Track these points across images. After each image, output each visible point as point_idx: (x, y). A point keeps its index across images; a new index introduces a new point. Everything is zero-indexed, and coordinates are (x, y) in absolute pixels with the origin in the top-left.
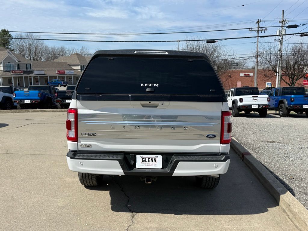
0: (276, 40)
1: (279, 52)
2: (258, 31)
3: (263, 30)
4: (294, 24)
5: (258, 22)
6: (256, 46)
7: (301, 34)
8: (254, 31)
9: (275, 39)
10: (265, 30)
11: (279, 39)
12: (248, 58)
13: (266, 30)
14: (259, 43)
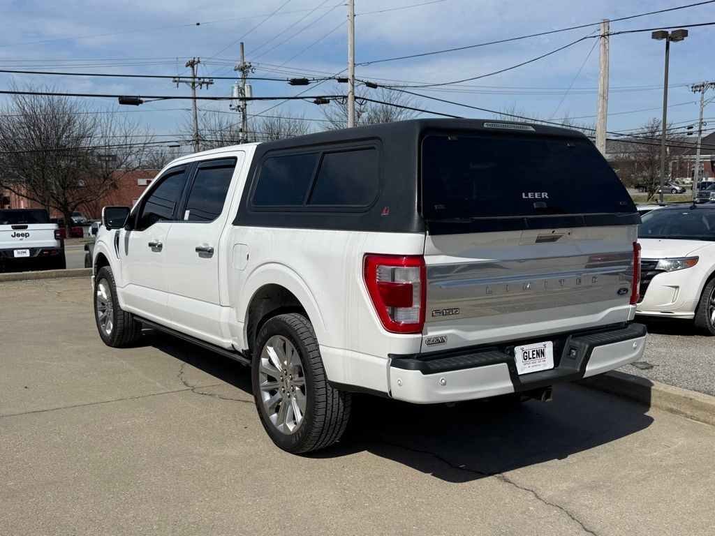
0: (233, 107)
1: (241, 134)
2: (194, 83)
3: (204, 82)
4: (301, 77)
5: (192, 64)
6: (192, 118)
7: (315, 99)
8: (185, 84)
9: (231, 106)
10: (208, 83)
11: (239, 106)
12: (177, 144)
13: (212, 83)
14: (198, 111)
